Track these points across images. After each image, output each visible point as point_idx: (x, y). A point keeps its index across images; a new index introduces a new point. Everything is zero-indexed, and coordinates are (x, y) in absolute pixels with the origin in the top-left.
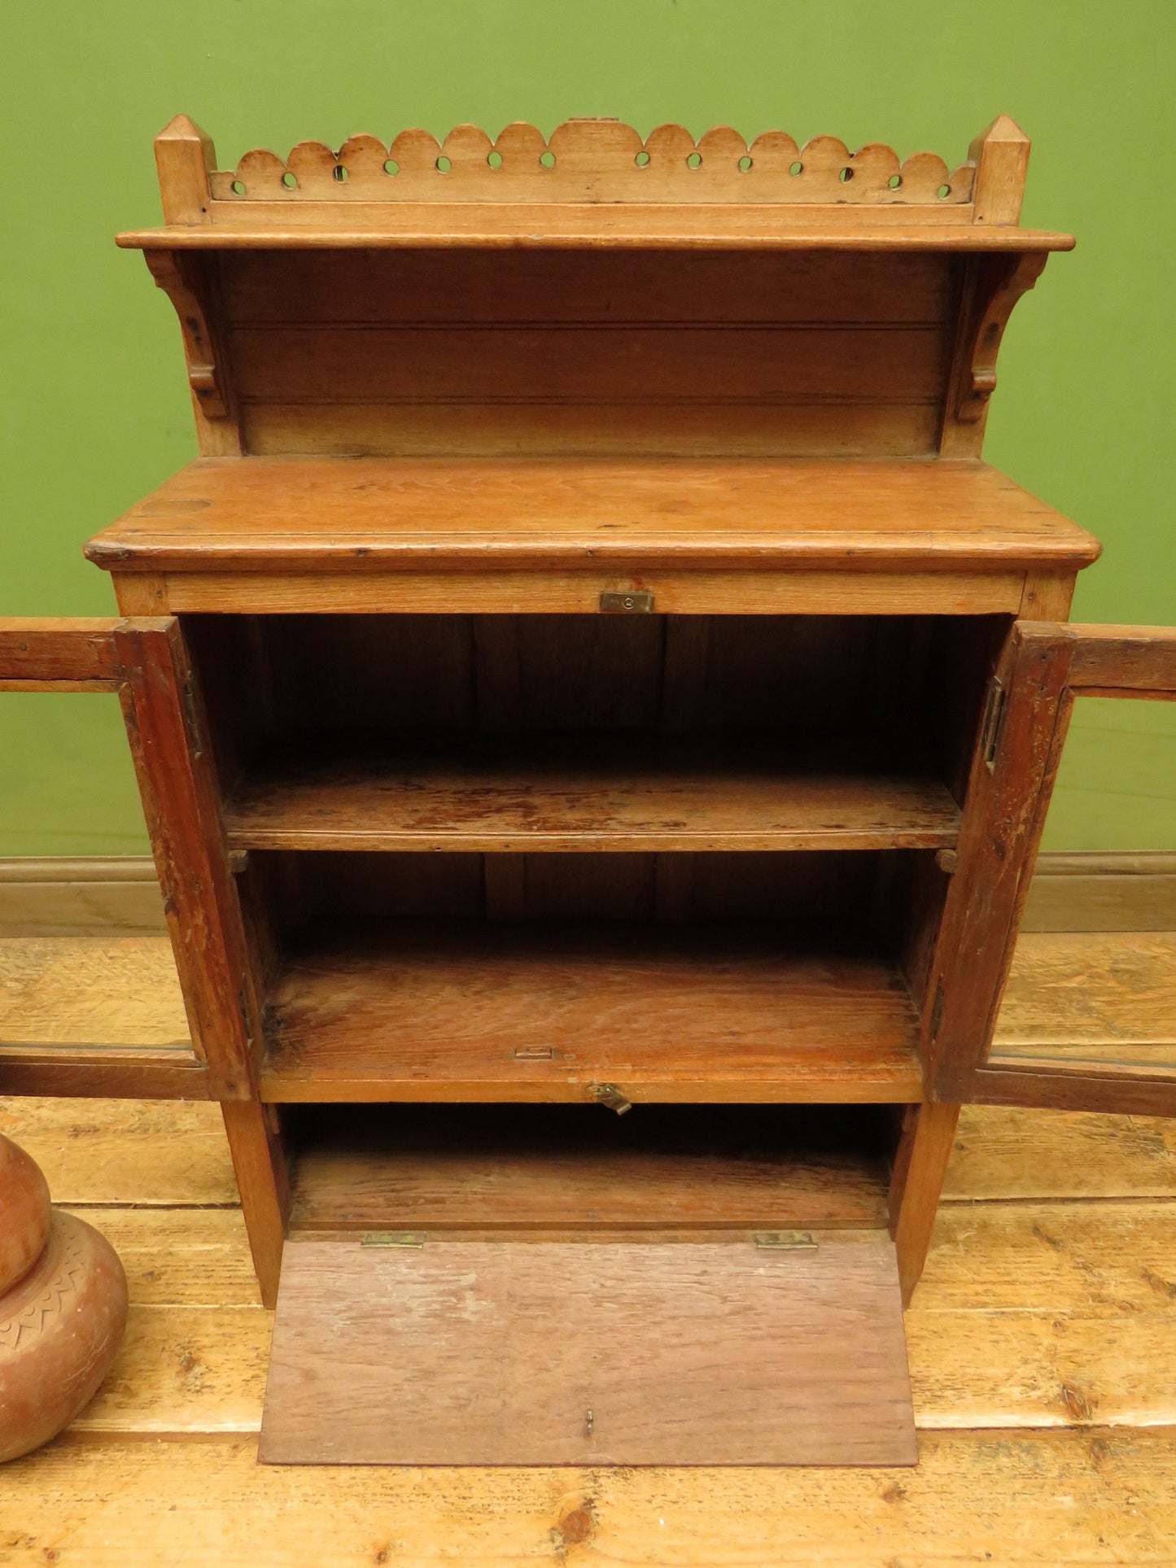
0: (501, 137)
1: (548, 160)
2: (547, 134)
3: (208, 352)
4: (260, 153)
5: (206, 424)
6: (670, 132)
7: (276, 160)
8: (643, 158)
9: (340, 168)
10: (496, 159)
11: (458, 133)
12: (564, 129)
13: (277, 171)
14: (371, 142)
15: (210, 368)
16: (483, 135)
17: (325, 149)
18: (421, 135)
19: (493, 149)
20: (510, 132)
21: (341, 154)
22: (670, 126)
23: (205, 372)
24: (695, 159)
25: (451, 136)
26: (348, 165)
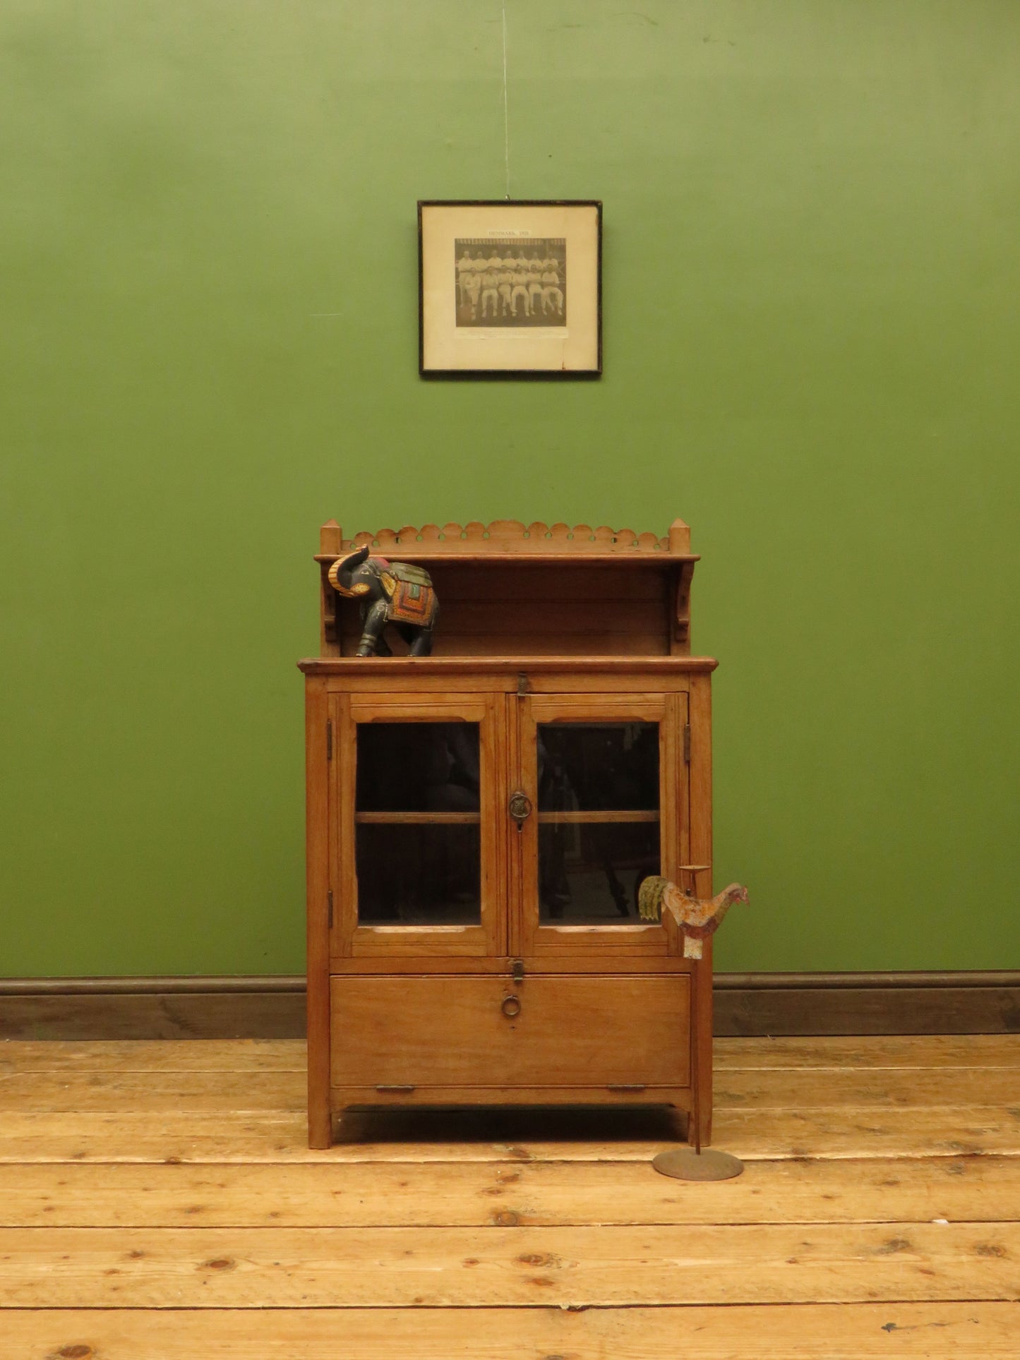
0: (467, 527)
1: (486, 535)
2: (486, 525)
3: (333, 610)
4: (365, 533)
5: (326, 644)
6: (537, 525)
7: (371, 536)
8: (527, 534)
9: (397, 539)
10: (464, 536)
11: (450, 525)
12: (493, 524)
13: (372, 539)
14: (412, 529)
15: (334, 617)
16: (459, 527)
17: (392, 531)
18: (433, 527)
19: (463, 531)
20: (471, 525)
21: (401, 533)
22: (537, 523)
23: (331, 618)
24: (549, 535)
25: (446, 526)
26: (402, 537)
